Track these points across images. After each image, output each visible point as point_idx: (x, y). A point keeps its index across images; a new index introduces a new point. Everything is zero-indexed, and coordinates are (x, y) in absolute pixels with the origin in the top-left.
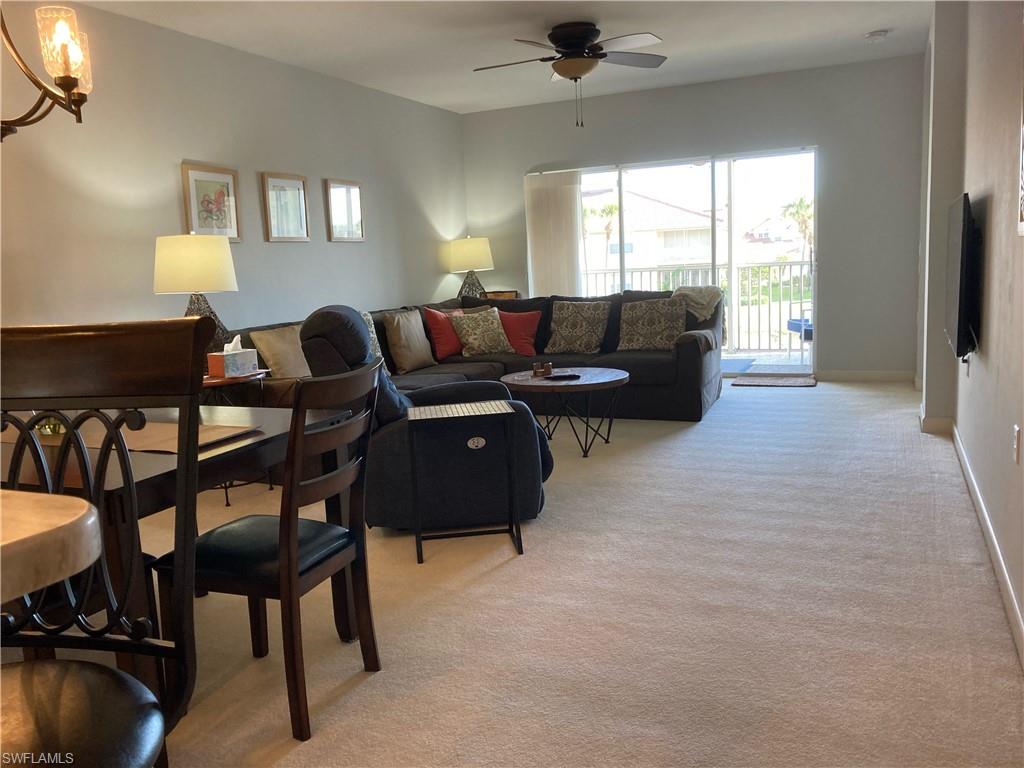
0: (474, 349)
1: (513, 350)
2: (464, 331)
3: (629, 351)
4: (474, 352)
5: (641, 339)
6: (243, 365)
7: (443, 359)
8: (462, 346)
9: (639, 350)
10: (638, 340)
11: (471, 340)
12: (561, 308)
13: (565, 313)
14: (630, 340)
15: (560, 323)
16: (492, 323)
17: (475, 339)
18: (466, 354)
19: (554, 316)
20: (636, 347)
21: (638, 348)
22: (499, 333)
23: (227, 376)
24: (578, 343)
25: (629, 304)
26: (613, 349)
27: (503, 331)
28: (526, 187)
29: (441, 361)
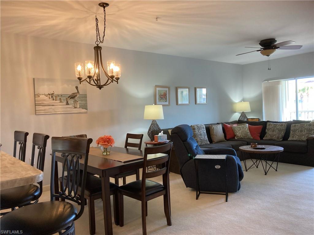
0: (238, 137)
1: (252, 138)
2: (236, 131)
3: (292, 140)
4: (239, 138)
5: (297, 137)
6: (163, 139)
7: (228, 139)
8: (235, 136)
9: (296, 141)
10: (296, 137)
11: (238, 134)
12: (270, 125)
13: (271, 127)
14: (293, 137)
15: (268, 130)
16: (245, 129)
17: (239, 134)
18: (236, 138)
19: (267, 127)
20: (295, 139)
21: (296, 140)
22: (247, 132)
23: (158, 141)
24: (274, 136)
25: (294, 125)
26: (287, 140)
27: (249, 132)
28: (263, 86)
29: (227, 140)
